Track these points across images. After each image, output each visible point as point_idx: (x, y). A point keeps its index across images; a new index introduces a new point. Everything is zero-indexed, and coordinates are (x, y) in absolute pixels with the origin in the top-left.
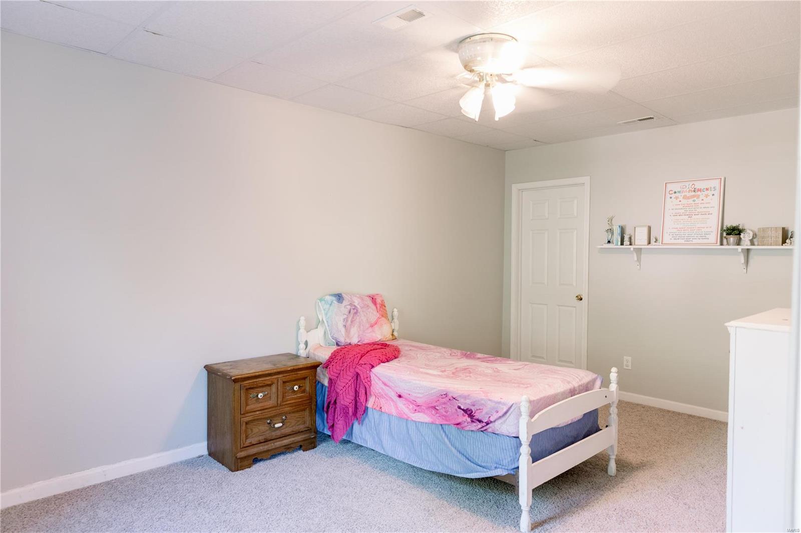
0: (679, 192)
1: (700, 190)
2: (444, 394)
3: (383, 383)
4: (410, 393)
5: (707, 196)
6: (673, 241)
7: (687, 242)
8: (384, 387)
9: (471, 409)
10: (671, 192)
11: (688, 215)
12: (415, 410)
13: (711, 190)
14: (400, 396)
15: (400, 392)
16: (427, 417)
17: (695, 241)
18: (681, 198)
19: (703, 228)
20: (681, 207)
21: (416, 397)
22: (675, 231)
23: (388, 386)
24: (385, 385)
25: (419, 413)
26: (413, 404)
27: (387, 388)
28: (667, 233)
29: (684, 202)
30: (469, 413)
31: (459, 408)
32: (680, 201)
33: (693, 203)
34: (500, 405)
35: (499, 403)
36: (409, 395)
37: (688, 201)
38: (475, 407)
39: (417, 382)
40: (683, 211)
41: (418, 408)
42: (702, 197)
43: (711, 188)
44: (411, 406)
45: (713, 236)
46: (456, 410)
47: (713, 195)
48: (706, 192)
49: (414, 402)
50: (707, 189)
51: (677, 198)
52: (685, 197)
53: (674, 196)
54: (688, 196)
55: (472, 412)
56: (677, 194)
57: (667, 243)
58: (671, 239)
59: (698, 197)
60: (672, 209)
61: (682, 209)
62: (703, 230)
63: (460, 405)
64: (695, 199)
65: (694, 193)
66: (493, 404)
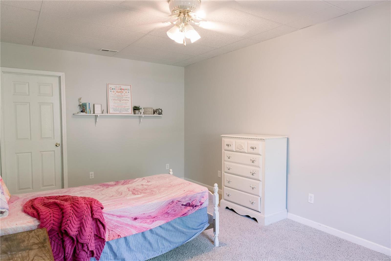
0: (115, 89)
1: (123, 89)
2: (171, 202)
3: (118, 216)
4: (144, 213)
5: (126, 92)
6: (114, 112)
7: (120, 113)
8: (119, 219)
9: (189, 203)
10: (111, 89)
11: (119, 100)
12: (153, 221)
13: (127, 90)
14: (136, 219)
15: (134, 216)
16: (162, 221)
17: (123, 112)
18: (115, 92)
19: (126, 106)
20: (116, 96)
21: (150, 213)
22: (114, 107)
23: (123, 217)
24: (120, 217)
25: (156, 222)
26: (148, 218)
27: (122, 218)
28: (111, 108)
29: (117, 94)
30: (188, 205)
31: (183, 205)
32: (115, 93)
33: (121, 95)
34: (204, 193)
35: (203, 193)
36: (144, 214)
37: (119, 94)
38: (191, 200)
39: (150, 203)
40: (117, 98)
41: (154, 218)
42: (124, 93)
43: (127, 89)
44: (148, 221)
45: (130, 111)
46: (181, 207)
47: (129, 92)
48: (126, 91)
49: (149, 217)
50: (126, 89)
51: (114, 92)
52: (117, 92)
53: (112, 90)
54: (118, 91)
55: (190, 204)
56: (114, 90)
57: (111, 113)
58: (113, 111)
59: (123, 92)
60: (112, 97)
61: (116, 97)
62: (126, 107)
63: (183, 203)
64: (122, 93)
65: (120, 90)
66: (200, 195)
